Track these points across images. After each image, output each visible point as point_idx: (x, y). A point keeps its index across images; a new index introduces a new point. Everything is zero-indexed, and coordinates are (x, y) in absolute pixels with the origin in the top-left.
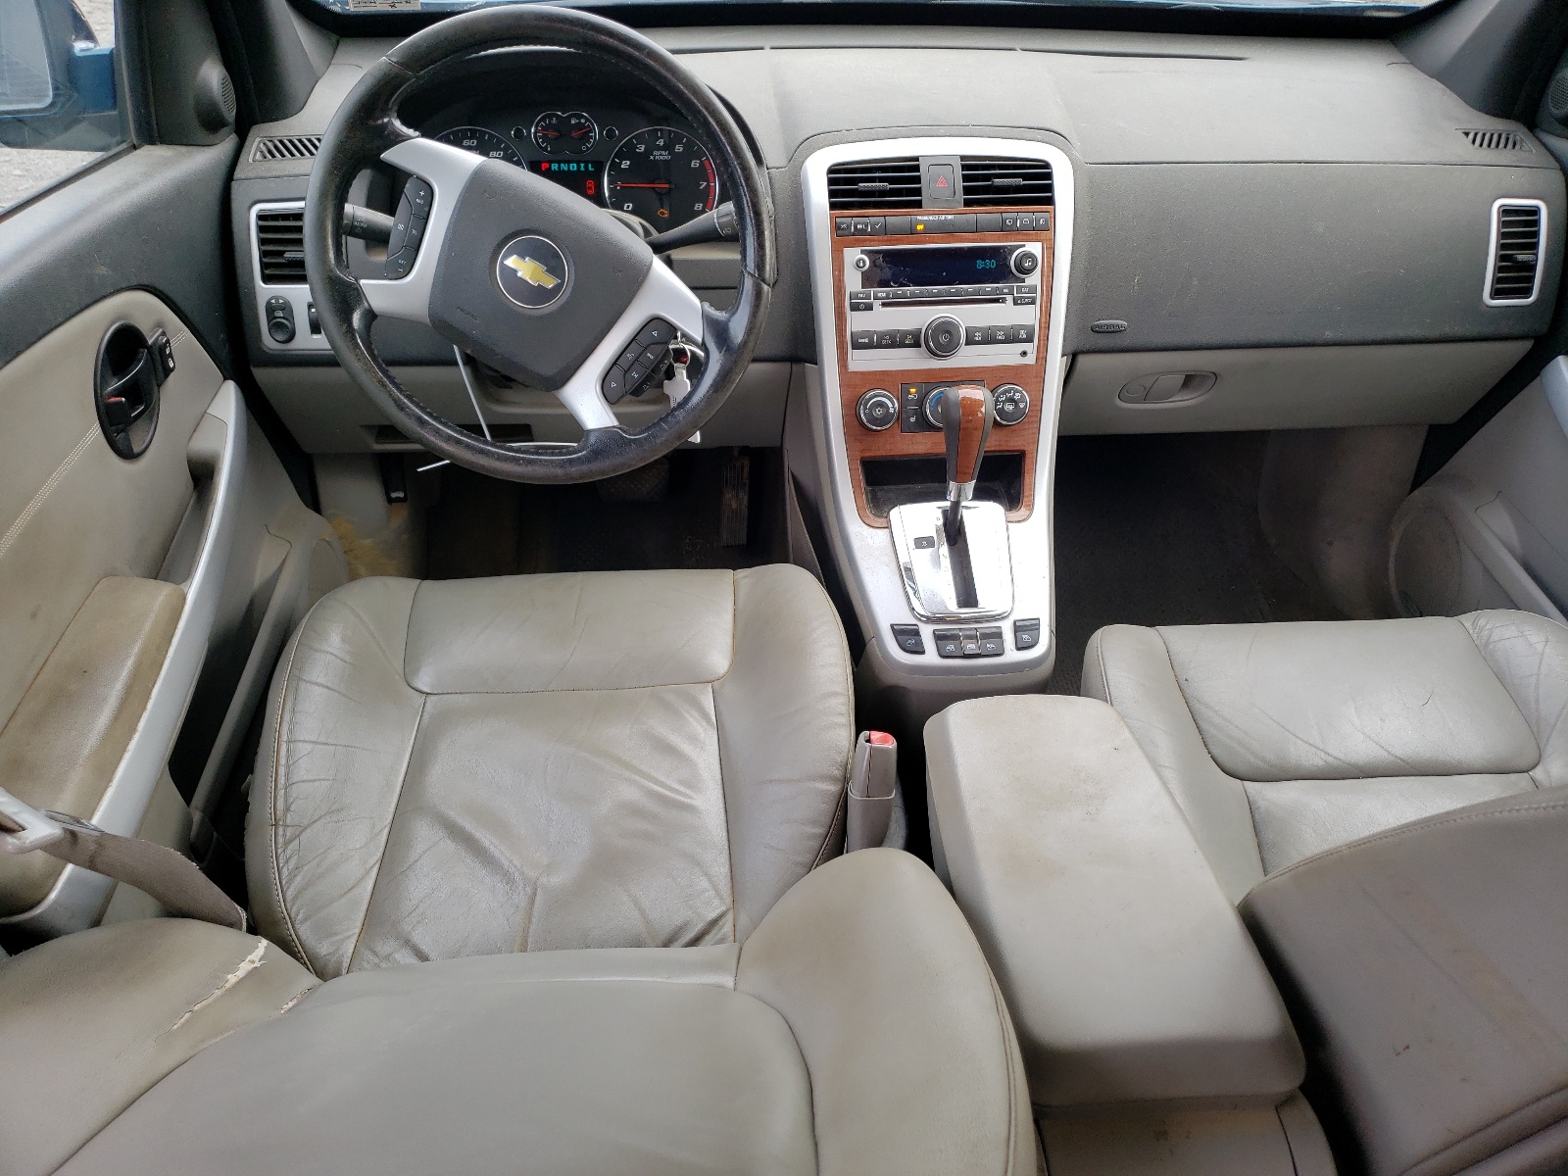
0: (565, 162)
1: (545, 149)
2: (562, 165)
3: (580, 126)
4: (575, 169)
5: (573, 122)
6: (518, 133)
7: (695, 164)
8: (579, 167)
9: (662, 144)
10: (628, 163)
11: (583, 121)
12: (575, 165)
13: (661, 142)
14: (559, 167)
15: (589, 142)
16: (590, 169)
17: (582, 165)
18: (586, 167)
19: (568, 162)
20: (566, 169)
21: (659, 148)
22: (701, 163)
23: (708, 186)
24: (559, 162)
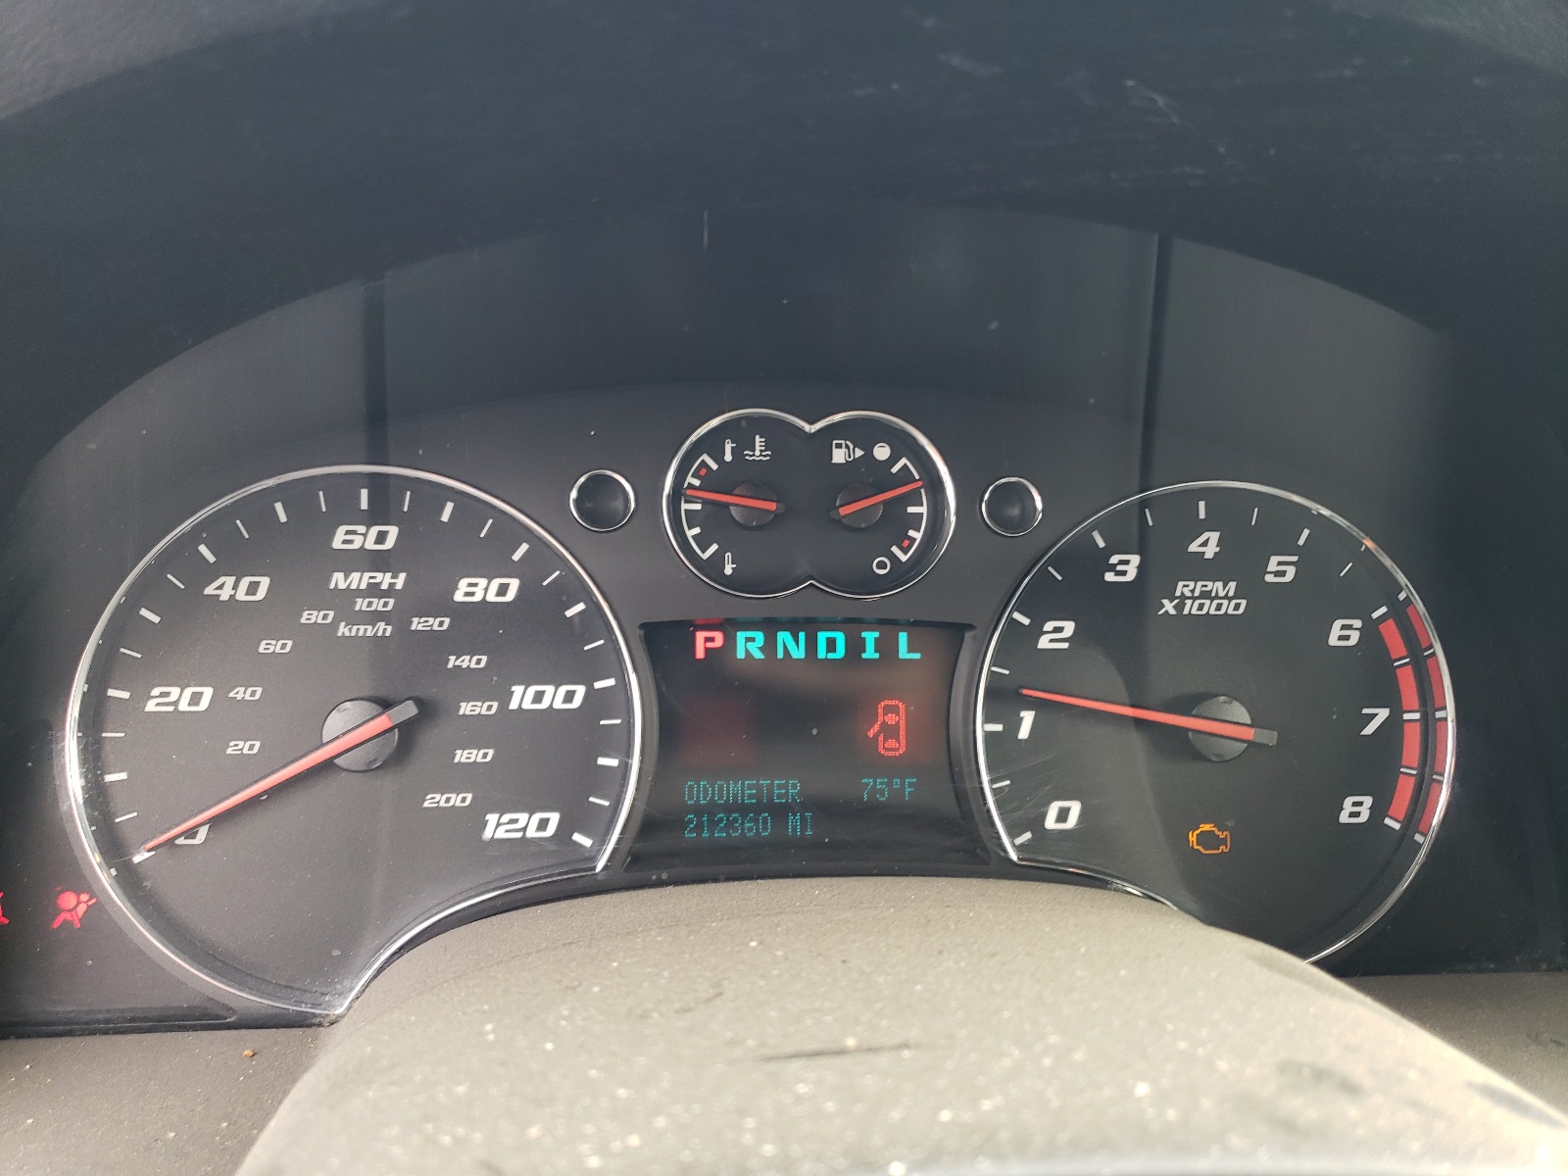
0: (793, 626)
1: (713, 567)
2: (784, 637)
3: (868, 477)
4: (840, 652)
5: (839, 456)
6: (597, 491)
7: (1344, 633)
8: (855, 646)
9: (1210, 551)
10: (1069, 627)
11: (882, 452)
12: (840, 638)
13: (1208, 544)
14: (770, 646)
15: (904, 542)
16: (904, 653)
17: (870, 637)
18: (887, 647)
19: (807, 625)
20: (798, 653)
21: (1199, 568)
22: (1370, 631)
23: (1394, 725)
24: (770, 626)
